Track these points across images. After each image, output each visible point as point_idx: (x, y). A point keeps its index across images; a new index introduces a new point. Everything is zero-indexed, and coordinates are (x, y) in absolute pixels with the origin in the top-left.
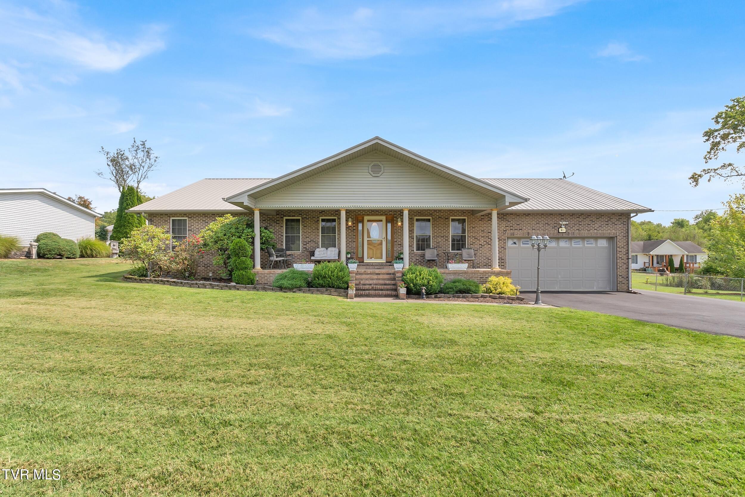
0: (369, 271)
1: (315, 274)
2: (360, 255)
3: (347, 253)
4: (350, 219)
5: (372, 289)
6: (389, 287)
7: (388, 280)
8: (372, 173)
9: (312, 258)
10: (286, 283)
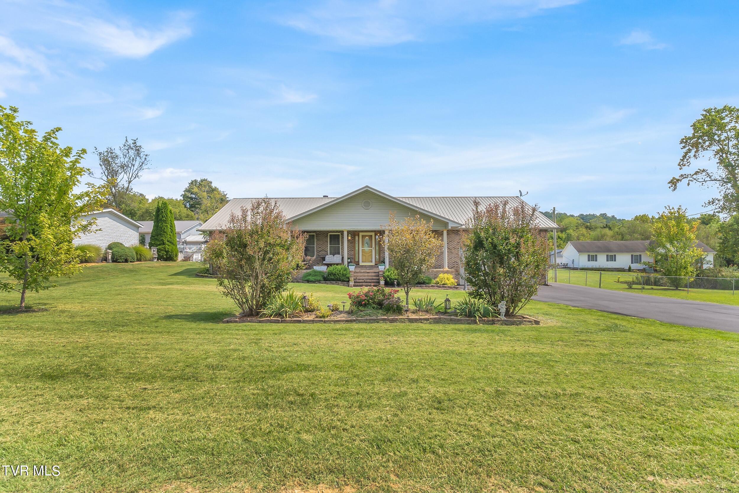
0: (362, 271)
1: (328, 273)
2: (357, 260)
3: (348, 258)
4: (350, 235)
5: (364, 282)
6: (374, 281)
7: (375, 276)
8: (364, 207)
9: (324, 262)
10: (311, 278)
